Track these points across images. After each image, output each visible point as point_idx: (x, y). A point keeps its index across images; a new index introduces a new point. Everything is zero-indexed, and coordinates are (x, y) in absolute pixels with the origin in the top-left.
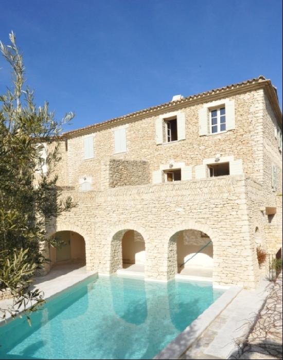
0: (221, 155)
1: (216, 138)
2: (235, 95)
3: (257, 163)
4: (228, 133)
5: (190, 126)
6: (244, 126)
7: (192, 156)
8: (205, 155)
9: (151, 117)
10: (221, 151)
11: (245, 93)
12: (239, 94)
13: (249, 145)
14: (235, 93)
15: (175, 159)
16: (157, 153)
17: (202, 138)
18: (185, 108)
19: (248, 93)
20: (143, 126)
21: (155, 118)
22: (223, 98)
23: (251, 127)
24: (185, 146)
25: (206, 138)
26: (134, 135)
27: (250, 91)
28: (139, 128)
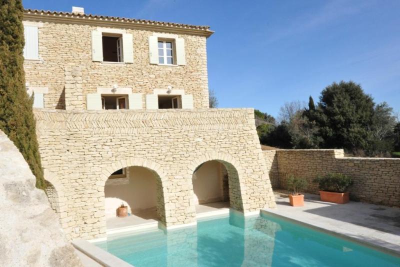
0: (173, 87)
1: (167, 69)
2: (184, 34)
3: (205, 100)
4: (179, 67)
5: (138, 50)
6: (192, 64)
7: (141, 83)
8: (156, 85)
9: (84, 25)
10: (173, 83)
11: (192, 35)
12: (187, 34)
13: (198, 83)
14: (184, 32)
15: (118, 83)
16: (93, 72)
17: (152, 66)
18: (133, 29)
19: (194, 36)
20: (71, 32)
21: (90, 28)
22: (173, 33)
23: (198, 67)
24: (133, 70)
25: (157, 67)
26: (54, 41)
27: (196, 35)
28: (63, 32)
